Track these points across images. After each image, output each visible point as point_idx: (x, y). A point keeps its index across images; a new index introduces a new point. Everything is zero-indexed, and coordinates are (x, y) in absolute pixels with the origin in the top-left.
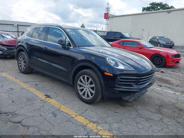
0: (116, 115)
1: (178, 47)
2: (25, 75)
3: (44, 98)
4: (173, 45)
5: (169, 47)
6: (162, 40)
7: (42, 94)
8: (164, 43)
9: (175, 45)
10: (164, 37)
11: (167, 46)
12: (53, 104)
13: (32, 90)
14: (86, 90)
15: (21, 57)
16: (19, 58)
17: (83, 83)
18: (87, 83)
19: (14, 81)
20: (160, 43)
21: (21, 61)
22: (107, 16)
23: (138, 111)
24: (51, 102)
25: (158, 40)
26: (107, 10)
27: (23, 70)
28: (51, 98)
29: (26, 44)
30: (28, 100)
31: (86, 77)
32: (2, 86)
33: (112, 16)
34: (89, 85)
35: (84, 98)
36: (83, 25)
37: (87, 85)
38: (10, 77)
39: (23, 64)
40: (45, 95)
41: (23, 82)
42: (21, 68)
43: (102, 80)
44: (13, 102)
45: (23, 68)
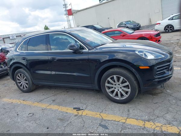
0: (158, 106)
1: (144, 27)
2: (30, 93)
3: (75, 112)
4: (140, 27)
5: (137, 29)
6: (129, 24)
7: (70, 109)
8: (132, 26)
9: (141, 26)
10: (130, 21)
11: (135, 28)
12: (91, 116)
13: (55, 107)
14: (118, 90)
15: (19, 76)
16: (17, 77)
17: (113, 84)
18: (118, 83)
19: (25, 105)
20: (129, 27)
21: (19, 80)
22: (70, 12)
23: (172, 95)
24: (87, 114)
25: (125, 25)
26: (64, 6)
27: (25, 89)
28: (83, 109)
29: (23, 59)
30: (61, 120)
31: (115, 77)
32: (18, 115)
33: (75, 11)
34: (121, 85)
35: (118, 99)
36: (46, 26)
37: (117, 85)
38: (16, 101)
39: (23, 82)
40: (74, 109)
41: (36, 102)
42: (22, 88)
43: (138, 76)
44: (48, 128)
45: (25, 87)
